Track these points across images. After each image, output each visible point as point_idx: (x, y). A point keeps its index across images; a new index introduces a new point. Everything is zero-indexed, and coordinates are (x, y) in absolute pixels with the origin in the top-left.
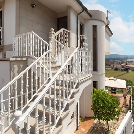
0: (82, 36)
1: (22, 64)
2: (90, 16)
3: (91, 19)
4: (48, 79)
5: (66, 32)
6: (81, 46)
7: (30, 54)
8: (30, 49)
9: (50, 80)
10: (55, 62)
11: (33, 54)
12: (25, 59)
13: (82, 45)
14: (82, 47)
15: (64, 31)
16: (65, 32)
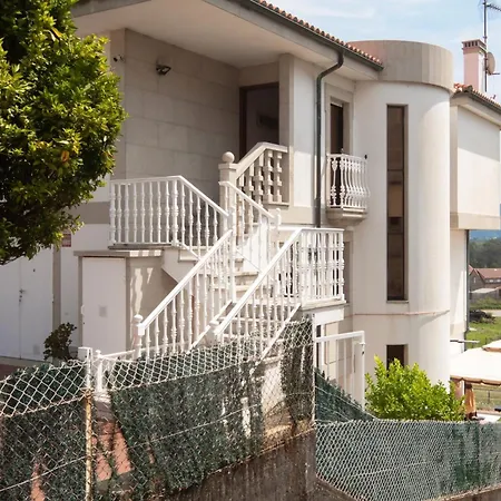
0: (339, 159)
1: (150, 267)
2: (376, 68)
3: (381, 81)
4: (228, 303)
5: (275, 152)
6: (334, 198)
7: (171, 238)
8: (171, 224)
9: (231, 306)
10: (239, 263)
11: (180, 238)
12: (157, 253)
13: (338, 196)
14: (338, 202)
15: (266, 151)
16: (270, 155)
